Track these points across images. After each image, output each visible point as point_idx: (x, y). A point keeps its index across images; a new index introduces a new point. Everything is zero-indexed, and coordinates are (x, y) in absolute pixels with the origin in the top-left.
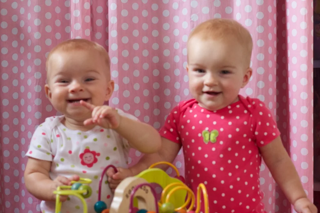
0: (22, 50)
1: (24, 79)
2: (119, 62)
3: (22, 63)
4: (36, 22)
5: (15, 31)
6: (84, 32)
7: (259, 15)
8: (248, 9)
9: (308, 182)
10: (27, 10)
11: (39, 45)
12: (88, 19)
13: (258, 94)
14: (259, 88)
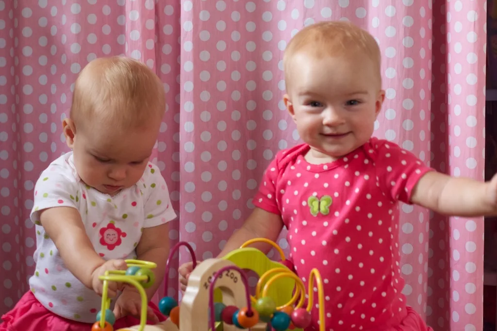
0: (54, 70)
1: (56, 113)
2: (194, 90)
3: (54, 89)
4: (74, 29)
5: (43, 41)
6: (144, 44)
7: (406, 21)
8: (390, 11)
9: (476, 271)
10: (62, 10)
11: (77, 62)
12: (151, 24)
13: (404, 139)
14: (405, 131)
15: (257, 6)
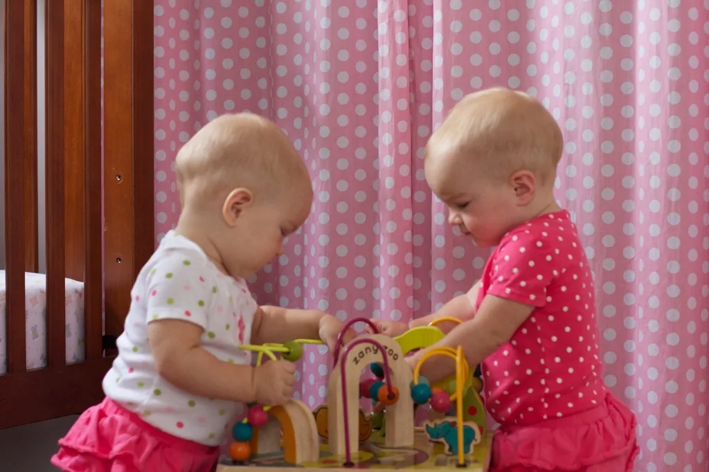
0: (306, 133)
3: (306, 155)
4: (323, 88)
5: (298, 102)
6: (395, 104)
7: (673, 74)
10: (313, 67)
11: (326, 125)
12: (403, 82)
14: (671, 201)
15: (521, 58)
